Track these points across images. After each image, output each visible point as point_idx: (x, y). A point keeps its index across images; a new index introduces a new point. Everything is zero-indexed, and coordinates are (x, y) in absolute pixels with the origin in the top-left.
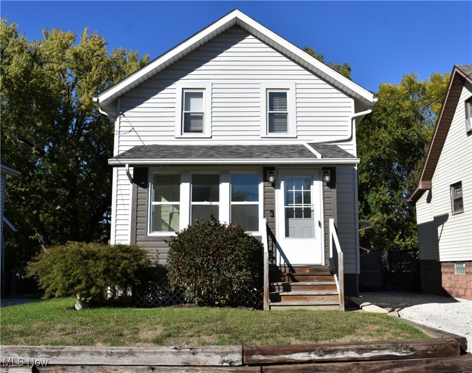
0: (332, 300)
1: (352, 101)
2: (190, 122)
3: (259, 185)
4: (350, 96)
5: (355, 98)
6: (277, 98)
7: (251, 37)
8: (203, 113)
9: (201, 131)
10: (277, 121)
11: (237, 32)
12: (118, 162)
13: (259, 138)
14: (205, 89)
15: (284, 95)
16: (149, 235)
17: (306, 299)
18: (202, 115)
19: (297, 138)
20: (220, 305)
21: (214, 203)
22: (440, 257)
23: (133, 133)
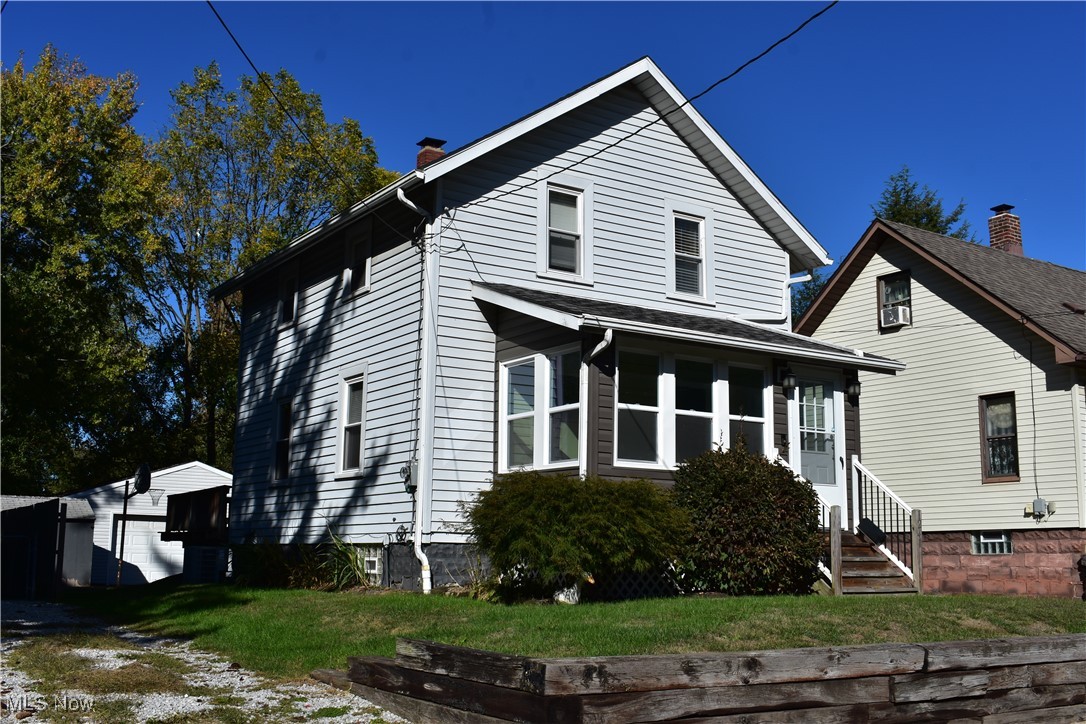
1: (787, 256)
2: (563, 250)
4: (784, 248)
5: (791, 253)
6: (686, 230)
7: (650, 110)
8: (578, 237)
9: (572, 270)
10: (687, 274)
11: (635, 96)
13: (662, 298)
14: (582, 191)
15: (695, 226)
16: (618, 463)
18: (573, 239)
23: (461, 254)
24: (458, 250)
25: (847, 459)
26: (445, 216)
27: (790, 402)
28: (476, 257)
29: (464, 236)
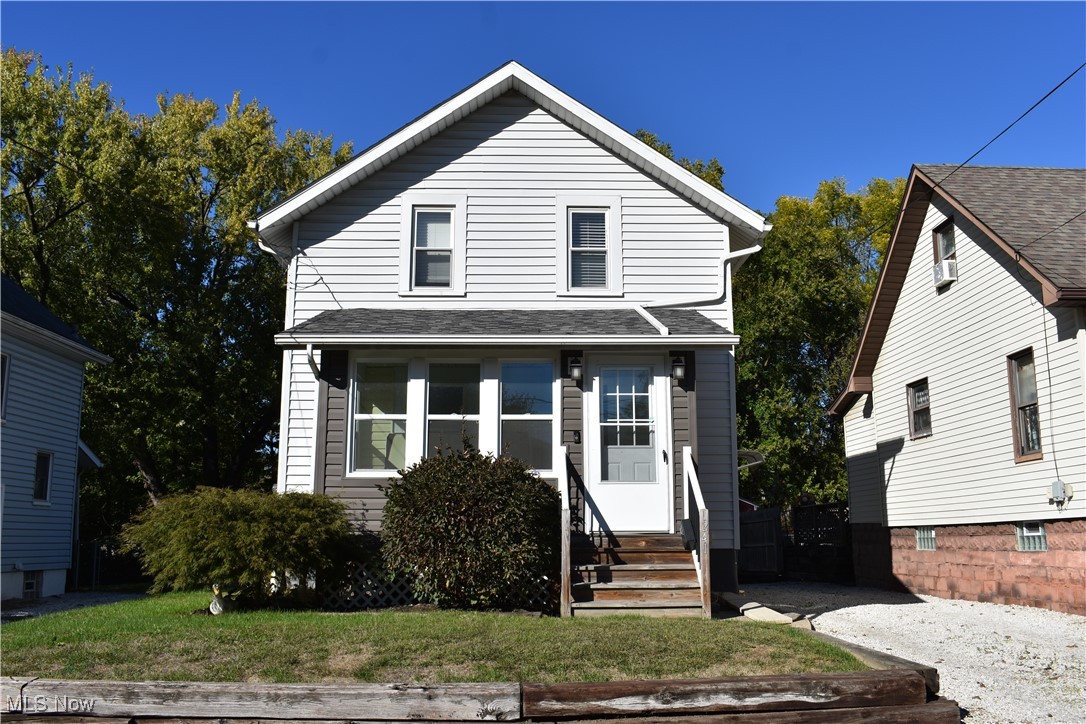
0: (687, 597)
1: (725, 229)
2: (427, 267)
3: (554, 384)
4: (722, 221)
5: (730, 225)
6: (586, 224)
7: (539, 111)
8: (450, 251)
9: (447, 284)
10: (586, 267)
11: (513, 103)
12: (292, 340)
13: (553, 297)
14: (454, 206)
15: (600, 218)
16: (349, 475)
17: (640, 595)
18: (448, 253)
19: (623, 296)
20: (480, 608)
21: (470, 417)
22: (889, 518)
23: (321, 287)
24: (316, 283)
25: (674, 453)
26: (301, 255)
27: (585, 395)
28: (333, 288)
29: (321, 270)
